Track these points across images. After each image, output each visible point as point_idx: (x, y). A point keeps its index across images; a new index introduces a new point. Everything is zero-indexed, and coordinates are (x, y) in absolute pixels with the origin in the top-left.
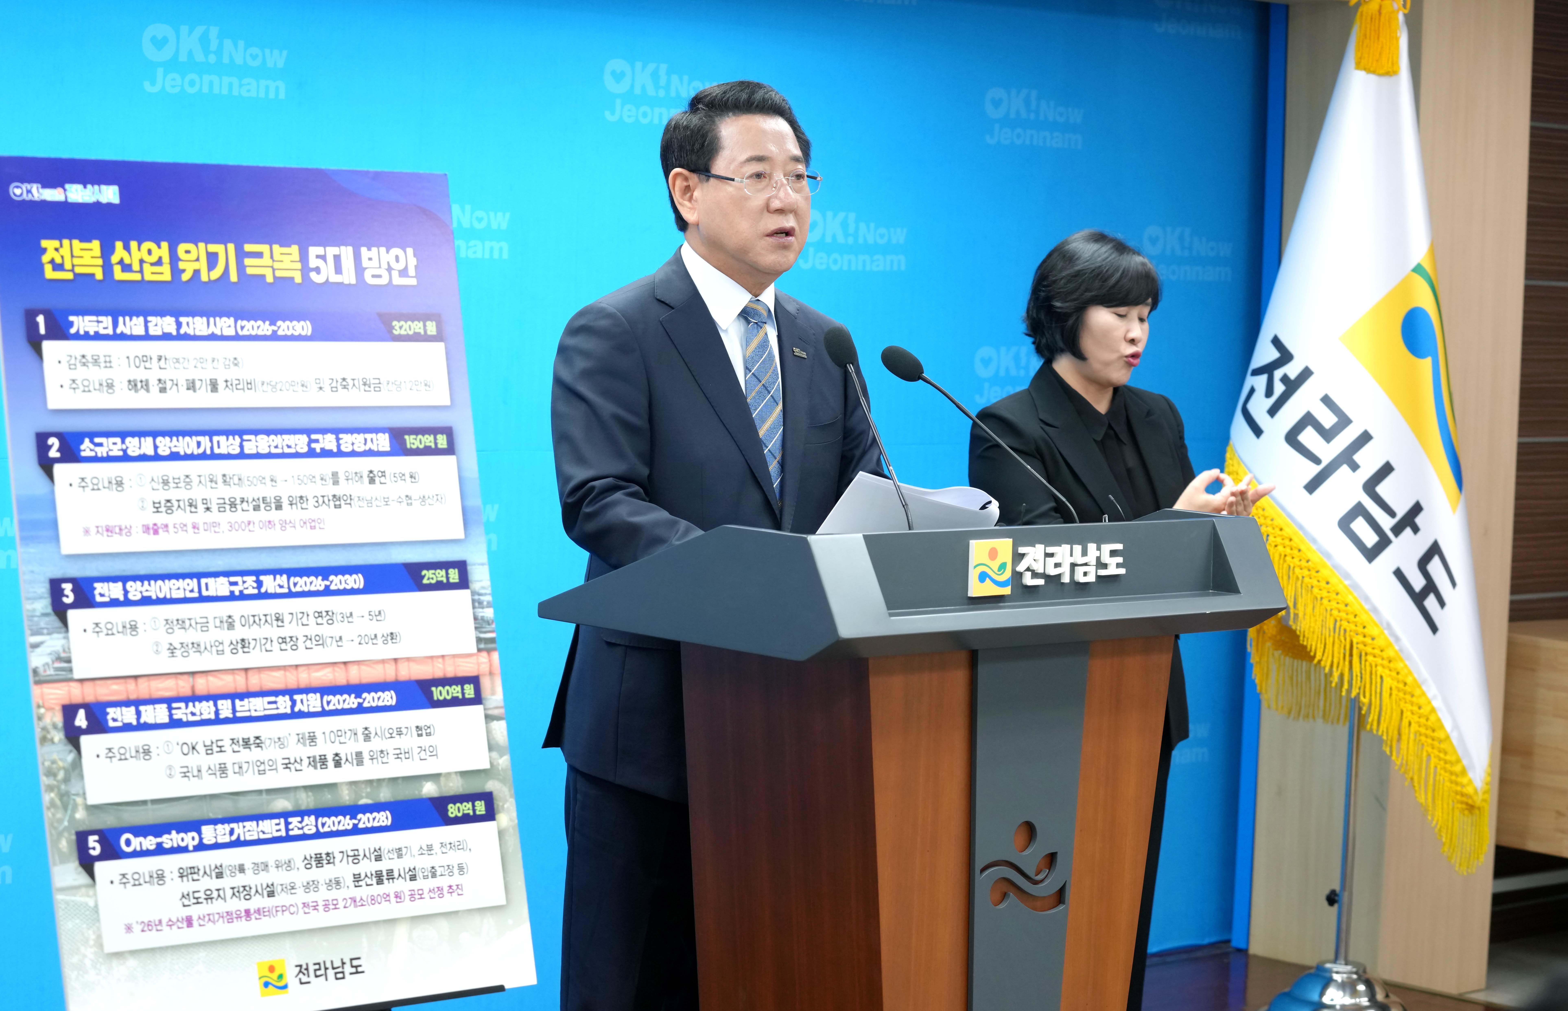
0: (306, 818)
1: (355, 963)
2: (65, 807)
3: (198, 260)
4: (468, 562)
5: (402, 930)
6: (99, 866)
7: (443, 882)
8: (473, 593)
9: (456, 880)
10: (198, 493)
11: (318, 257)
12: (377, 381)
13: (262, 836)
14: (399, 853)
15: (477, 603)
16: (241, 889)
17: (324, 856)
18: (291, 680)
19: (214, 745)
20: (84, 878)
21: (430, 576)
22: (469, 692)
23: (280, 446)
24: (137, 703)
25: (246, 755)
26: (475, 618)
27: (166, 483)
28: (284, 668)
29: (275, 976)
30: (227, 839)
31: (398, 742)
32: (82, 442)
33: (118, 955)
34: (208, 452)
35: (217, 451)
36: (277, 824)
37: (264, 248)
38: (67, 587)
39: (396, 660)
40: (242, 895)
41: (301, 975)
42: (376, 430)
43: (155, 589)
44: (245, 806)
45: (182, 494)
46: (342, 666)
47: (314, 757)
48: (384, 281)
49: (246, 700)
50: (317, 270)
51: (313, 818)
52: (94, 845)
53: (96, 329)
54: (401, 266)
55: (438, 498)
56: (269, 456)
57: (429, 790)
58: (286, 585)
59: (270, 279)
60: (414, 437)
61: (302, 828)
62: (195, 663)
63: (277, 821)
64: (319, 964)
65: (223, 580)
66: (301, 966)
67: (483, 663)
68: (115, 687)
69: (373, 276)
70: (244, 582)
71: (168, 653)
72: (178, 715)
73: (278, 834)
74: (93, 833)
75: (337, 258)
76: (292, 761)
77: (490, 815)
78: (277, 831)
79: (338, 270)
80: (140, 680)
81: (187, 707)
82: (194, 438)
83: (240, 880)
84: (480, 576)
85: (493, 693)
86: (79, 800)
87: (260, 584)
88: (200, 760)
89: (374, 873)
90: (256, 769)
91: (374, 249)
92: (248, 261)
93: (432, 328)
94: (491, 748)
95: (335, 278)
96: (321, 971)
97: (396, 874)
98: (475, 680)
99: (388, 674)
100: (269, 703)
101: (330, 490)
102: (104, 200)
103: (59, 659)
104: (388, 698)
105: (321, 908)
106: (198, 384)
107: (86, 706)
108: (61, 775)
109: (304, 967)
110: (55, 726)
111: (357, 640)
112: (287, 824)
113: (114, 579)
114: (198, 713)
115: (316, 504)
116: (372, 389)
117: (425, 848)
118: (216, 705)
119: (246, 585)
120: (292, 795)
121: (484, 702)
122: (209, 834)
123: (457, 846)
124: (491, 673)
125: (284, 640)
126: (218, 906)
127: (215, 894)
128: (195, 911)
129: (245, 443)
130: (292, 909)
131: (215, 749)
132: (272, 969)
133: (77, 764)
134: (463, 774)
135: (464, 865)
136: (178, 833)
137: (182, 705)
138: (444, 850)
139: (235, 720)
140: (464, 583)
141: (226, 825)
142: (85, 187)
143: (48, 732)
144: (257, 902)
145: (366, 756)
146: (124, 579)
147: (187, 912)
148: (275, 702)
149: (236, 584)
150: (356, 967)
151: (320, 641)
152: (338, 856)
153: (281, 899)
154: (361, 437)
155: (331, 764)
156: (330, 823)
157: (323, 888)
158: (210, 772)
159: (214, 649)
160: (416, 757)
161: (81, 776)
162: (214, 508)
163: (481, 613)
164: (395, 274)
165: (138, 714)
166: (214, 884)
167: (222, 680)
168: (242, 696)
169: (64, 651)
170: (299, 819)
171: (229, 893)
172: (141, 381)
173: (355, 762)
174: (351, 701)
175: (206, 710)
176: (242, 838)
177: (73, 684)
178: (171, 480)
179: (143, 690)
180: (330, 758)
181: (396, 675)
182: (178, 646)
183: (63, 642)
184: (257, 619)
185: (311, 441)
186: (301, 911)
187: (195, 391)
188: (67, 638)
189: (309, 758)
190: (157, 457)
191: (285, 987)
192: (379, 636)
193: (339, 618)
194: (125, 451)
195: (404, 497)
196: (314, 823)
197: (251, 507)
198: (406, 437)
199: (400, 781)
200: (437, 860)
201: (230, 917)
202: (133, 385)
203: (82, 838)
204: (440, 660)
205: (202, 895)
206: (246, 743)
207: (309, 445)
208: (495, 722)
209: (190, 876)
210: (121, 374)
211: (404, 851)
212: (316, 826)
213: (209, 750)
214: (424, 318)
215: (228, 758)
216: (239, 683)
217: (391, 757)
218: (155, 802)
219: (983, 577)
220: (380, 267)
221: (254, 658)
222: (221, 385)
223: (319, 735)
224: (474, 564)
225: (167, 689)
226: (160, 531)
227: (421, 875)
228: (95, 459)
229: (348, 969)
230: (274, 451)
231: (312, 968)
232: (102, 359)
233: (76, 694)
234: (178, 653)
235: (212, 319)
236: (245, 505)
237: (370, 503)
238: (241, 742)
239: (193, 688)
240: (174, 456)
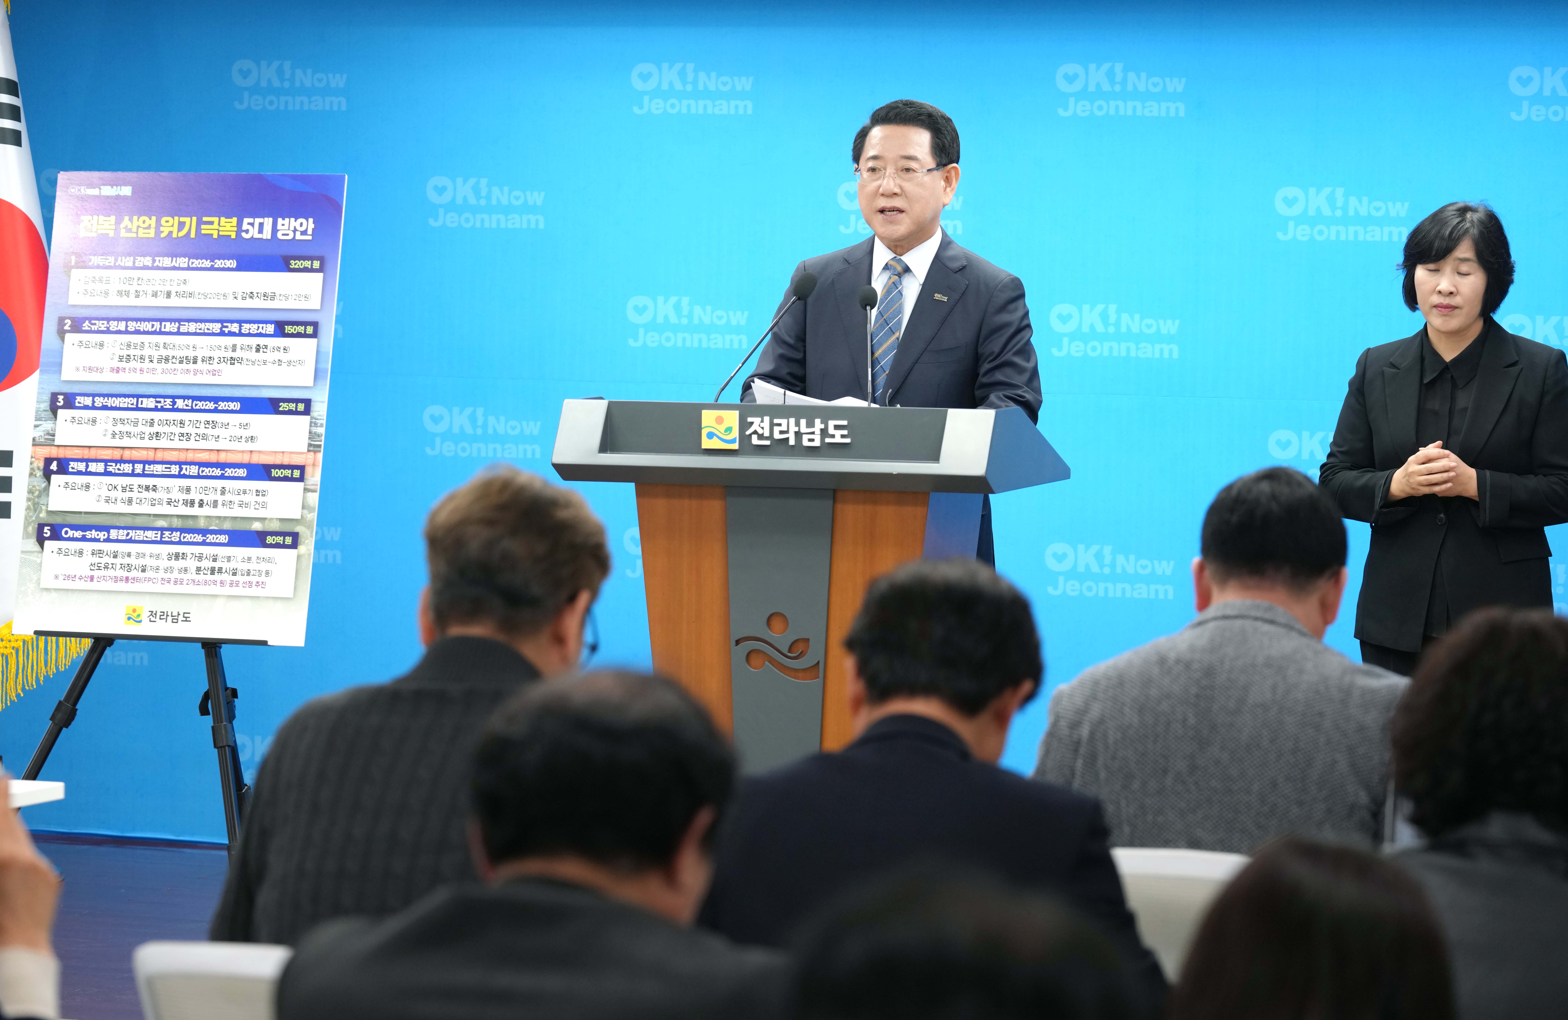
0: (174, 532)
1: (186, 615)
2: (35, 510)
3: (173, 226)
4: (312, 400)
5: (220, 601)
6: (47, 543)
7: (254, 579)
8: (312, 418)
9: (263, 578)
10: (147, 352)
11: (249, 224)
12: (273, 294)
13: (145, 539)
14: (229, 559)
15: (313, 424)
16: (126, 566)
17: (181, 555)
18: (182, 457)
19: (128, 487)
20: (37, 548)
21: (284, 406)
22: (297, 474)
23: (203, 329)
24: (87, 461)
25: (145, 494)
26: (310, 433)
27: (129, 346)
28: (179, 450)
29: (135, 615)
30: (124, 538)
31: (242, 497)
32: (84, 323)
33: (47, 590)
34: (158, 330)
35: (163, 330)
36: (156, 534)
37: (216, 219)
38: (61, 398)
39: (251, 452)
40: (126, 569)
41: (151, 617)
42: (266, 322)
43: (110, 402)
44: (139, 522)
45: (138, 352)
46: (216, 452)
47: (187, 500)
48: (290, 237)
49: (152, 465)
50: (247, 231)
51: (178, 533)
52: (47, 531)
53: (104, 263)
54: (303, 229)
55: (300, 362)
56: (195, 334)
57: (257, 526)
58: (190, 405)
59: (215, 236)
60: (292, 327)
61: (171, 538)
62: (126, 442)
63: (156, 532)
64: (164, 612)
65: (152, 399)
66: (152, 612)
67: (310, 458)
68: (77, 451)
69: (283, 235)
70: (165, 402)
71: (111, 436)
72: (110, 469)
73: (156, 539)
74: (47, 525)
75: (261, 225)
76: (173, 501)
77: (294, 545)
78: (155, 537)
79: (261, 231)
80: (92, 449)
81: (116, 466)
82: (151, 323)
83: (127, 561)
84: (320, 409)
85: (313, 476)
86: (44, 508)
87: (174, 403)
88: (119, 494)
89: (210, 568)
90: (150, 502)
91: (287, 220)
92: (203, 227)
93: (316, 264)
94: (303, 507)
95: (257, 236)
96: (164, 616)
97: (224, 570)
98: (302, 468)
99: (245, 459)
100: (166, 468)
101: (230, 354)
102: (122, 194)
103: (48, 434)
104: (242, 472)
105: (172, 582)
106: (159, 293)
107: (59, 460)
108: (37, 493)
109: (154, 612)
110: (39, 468)
111: (229, 439)
112: (162, 534)
113: (88, 395)
114: (122, 469)
115: (219, 362)
116: (269, 299)
117: (246, 558)
118: (133, 466)
119: (165, 404)
120: (168, 519)
121: (305, 481)
122: (114, 533)
123: (269, 560)
124: (314, 465)
125: (182, 435)
126: (111, 573)
127: (110, 566)
128: (96, 573)
129: (181, 326)
130: (154, 581)
131: (128, 489)
132: (134, 611)
133: (47, 489)
134: (282, 520)
135: (270, 572)
136: (96, 531)
137: (114, 464)
138: (258, 561)
139: (143, 475)
140: (307, 412)
141: (125, 531)
142: (112, 188)
143: (34, 471)
144: (134, 574)
145: (220, 503)
146: (94, 396)
147: (92, 573)
148: (170, 468)
149: (160, 402)
150: (186, 618)
151: (205, 437)
152: (190, 556)
153: (149, 574)
154: (256, 326)
155: (197, 505)
156: (189, 537)
157: (176, 572)
158: (122, 501)
159: (139, 436)
160: (252, 507)
161: (48, 495)
162: (155, 361)
163: (314, 430)
164: (298, 234)
165: (87, 466)
166: (111, 560)
167: (140, 453)
168: (150, 463)
169: (52, 430)
170: (170, 533)
171: (119, 566)
172: (125, 291)
173: (212, 505)
174: (218, 472)
175: (127, 468)
176: (133, 539)
177: (53, 448)
178: (132, 344)
179: (93, 454)
180: (197, 501)
181: (250, 460)
182: (118, 433)
183: (53, 425)
184: (168, 422)
185: (223, 327)
186: (160, 583)
187: (156, 297)
188: (55, 424)
189: (184, 500)
190: (127, 332)
191: (140, 621)
192: (243, 438)
193: (220, 425)
194: (108, 328)
195: (277, 361)
196: (179, 536)
197: (178, 361)
198: (286, 327)
199: (238, 519)
200: (252, 566)
201: (116, 579)
202: (120, 293)
203: (41, 527)
204: (281, 454)
205: (103, 565)
206: (147, 488)
207: (221, 329)
208: (310, 493)
209: (98, 555)
210: (114, 287)
211: (232, 558)
212: (180, 538)
213: (124, 490)
214: (312, 259)
215: (135, 495)
216: (150, 456)
217: (236, 505)
218: (86, 513)
219: (711, 435)
220: (289, 230)
221: (163, 443)
222: (173, 294)
223: (193, 489)
224: (316, 402)
225: (106, 455)
226: (120, 371)
227: (240, 573)
228: (90, 332)
229: (181, 618)
230: (198, 331)
231: (158, 614)
232: (104, 279)
233: (54, 452)
234: (117, 436)
235: (174, 259)
236: (174, 361)
237: (253, 363)
238: (144, 487)
239: (122, 456)
240: (137, 332)
